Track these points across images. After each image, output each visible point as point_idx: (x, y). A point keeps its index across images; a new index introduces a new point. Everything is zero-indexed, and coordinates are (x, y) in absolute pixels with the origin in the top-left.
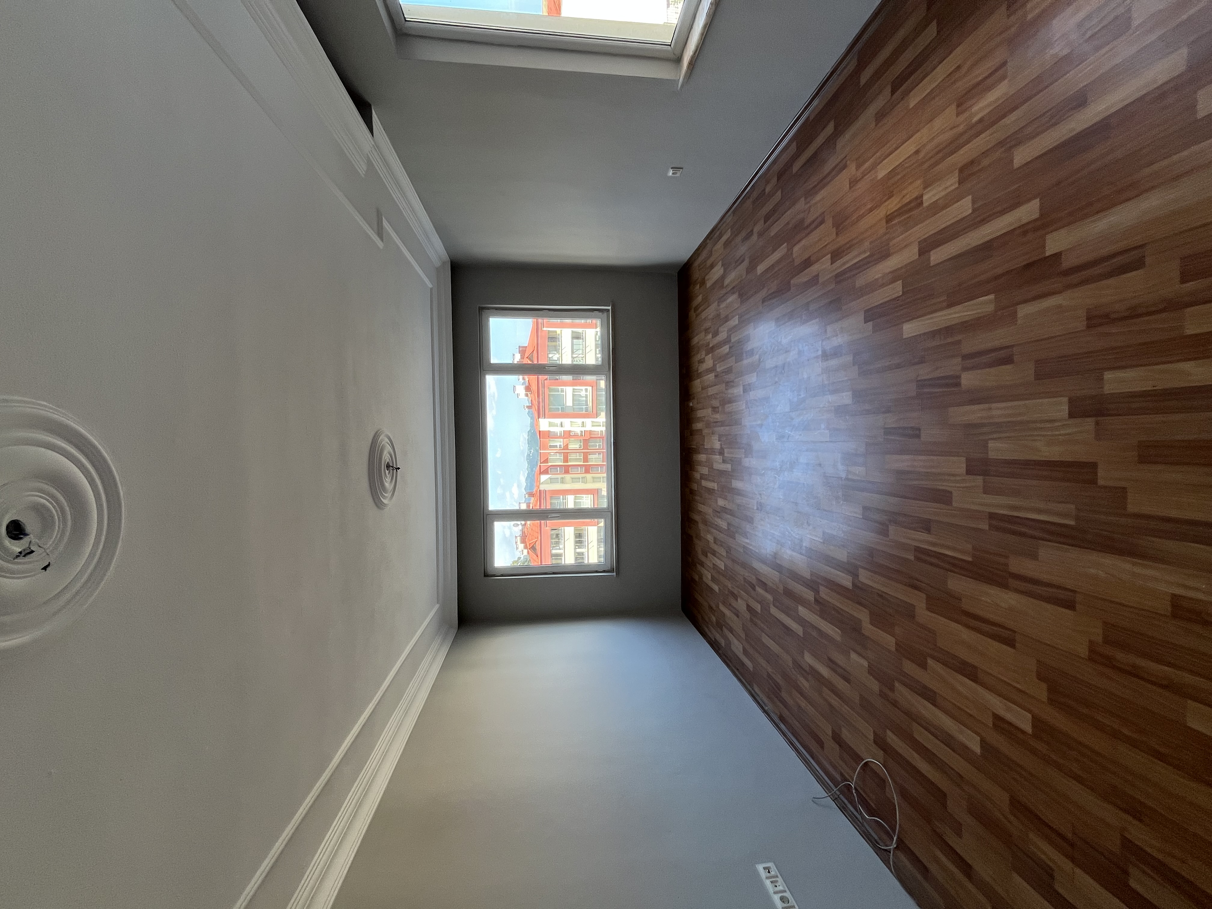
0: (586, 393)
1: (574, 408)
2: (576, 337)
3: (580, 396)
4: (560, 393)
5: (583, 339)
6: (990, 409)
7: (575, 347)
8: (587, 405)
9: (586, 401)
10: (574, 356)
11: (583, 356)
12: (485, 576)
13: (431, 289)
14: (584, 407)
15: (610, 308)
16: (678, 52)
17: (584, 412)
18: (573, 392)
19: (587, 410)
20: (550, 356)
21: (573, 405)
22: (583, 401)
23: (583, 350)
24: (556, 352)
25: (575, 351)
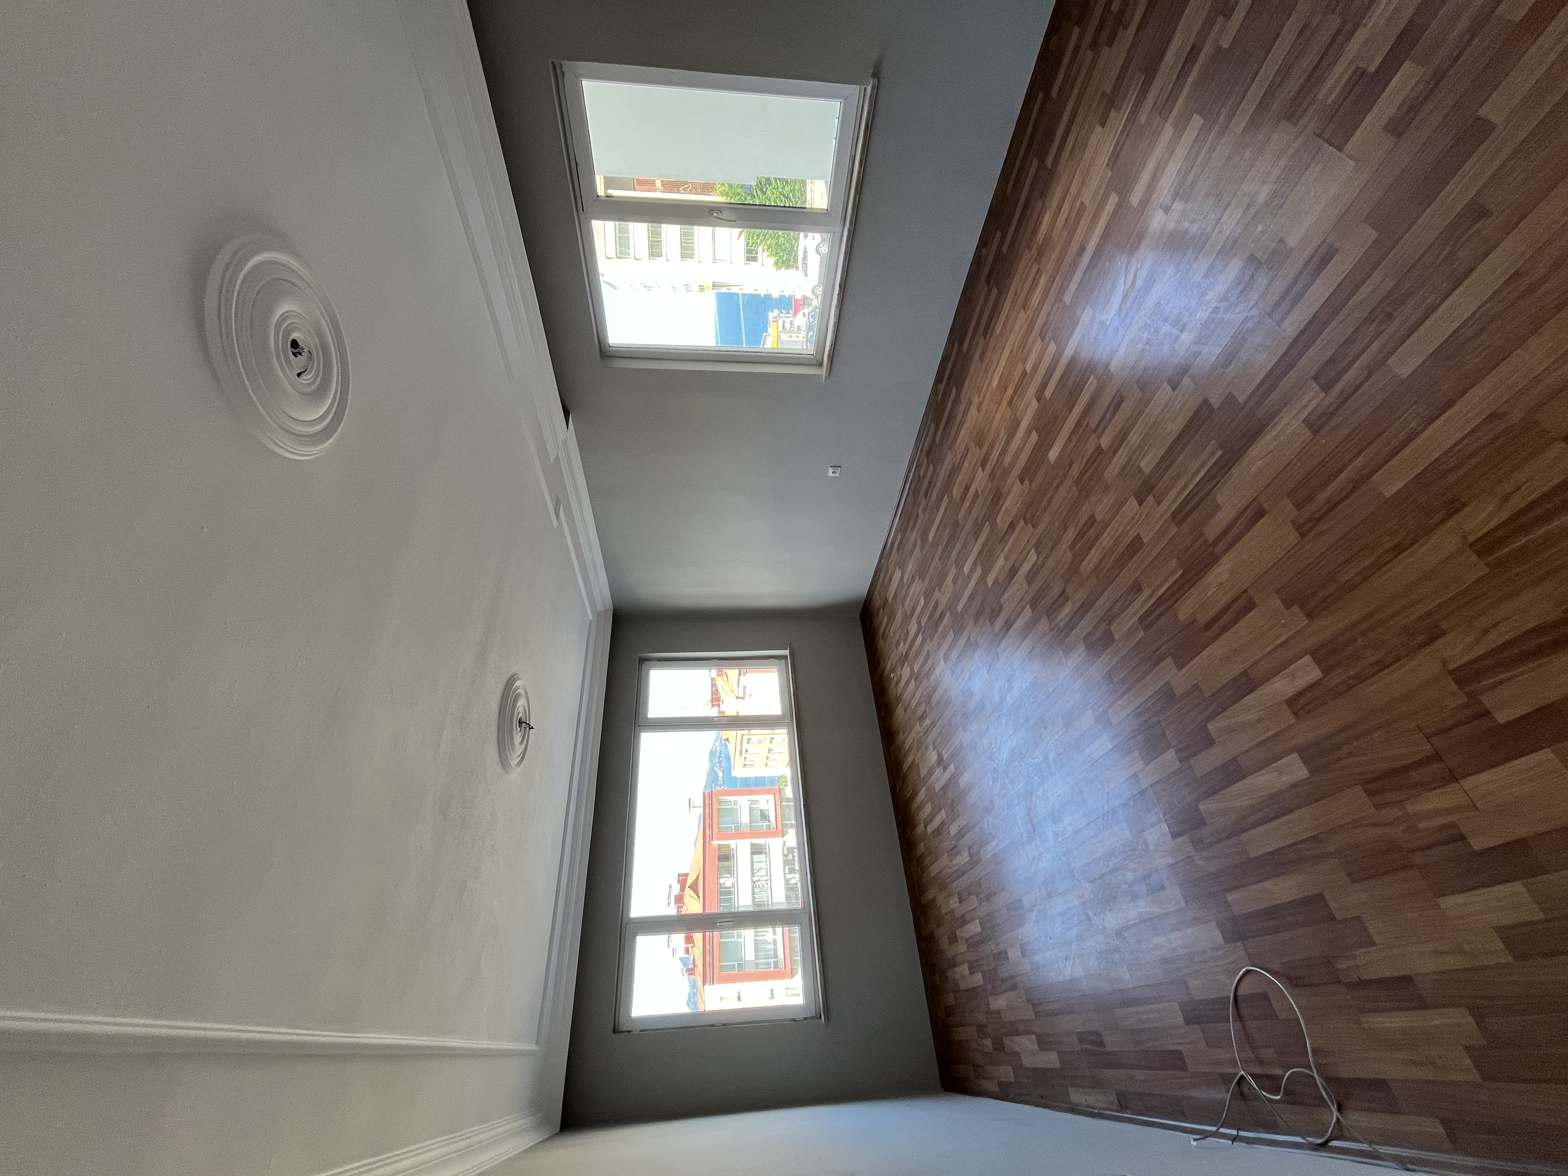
0: (775, 937)
1: (757, 964)
2: (756, 850)
3: (767, 942)
4: (736, 939)
5: (766, 854)
6: (1129, 442)
7: (756, 866)
8: (776, 957)
9: (775, 950)
10: (755, 879)
11: (767, 878)
12: (614, 1032)
13: (591, 621)
14: (772, 960)
15: (786, 652)
16: (819, 357)
17: (772, 969)
18: (756, 936)
19: (776, 964)
20: (722, 881)
21: (756, 959)
22: (769, 950)
23: (767, 869)
24: (729, 875)
25: (755, 871)
